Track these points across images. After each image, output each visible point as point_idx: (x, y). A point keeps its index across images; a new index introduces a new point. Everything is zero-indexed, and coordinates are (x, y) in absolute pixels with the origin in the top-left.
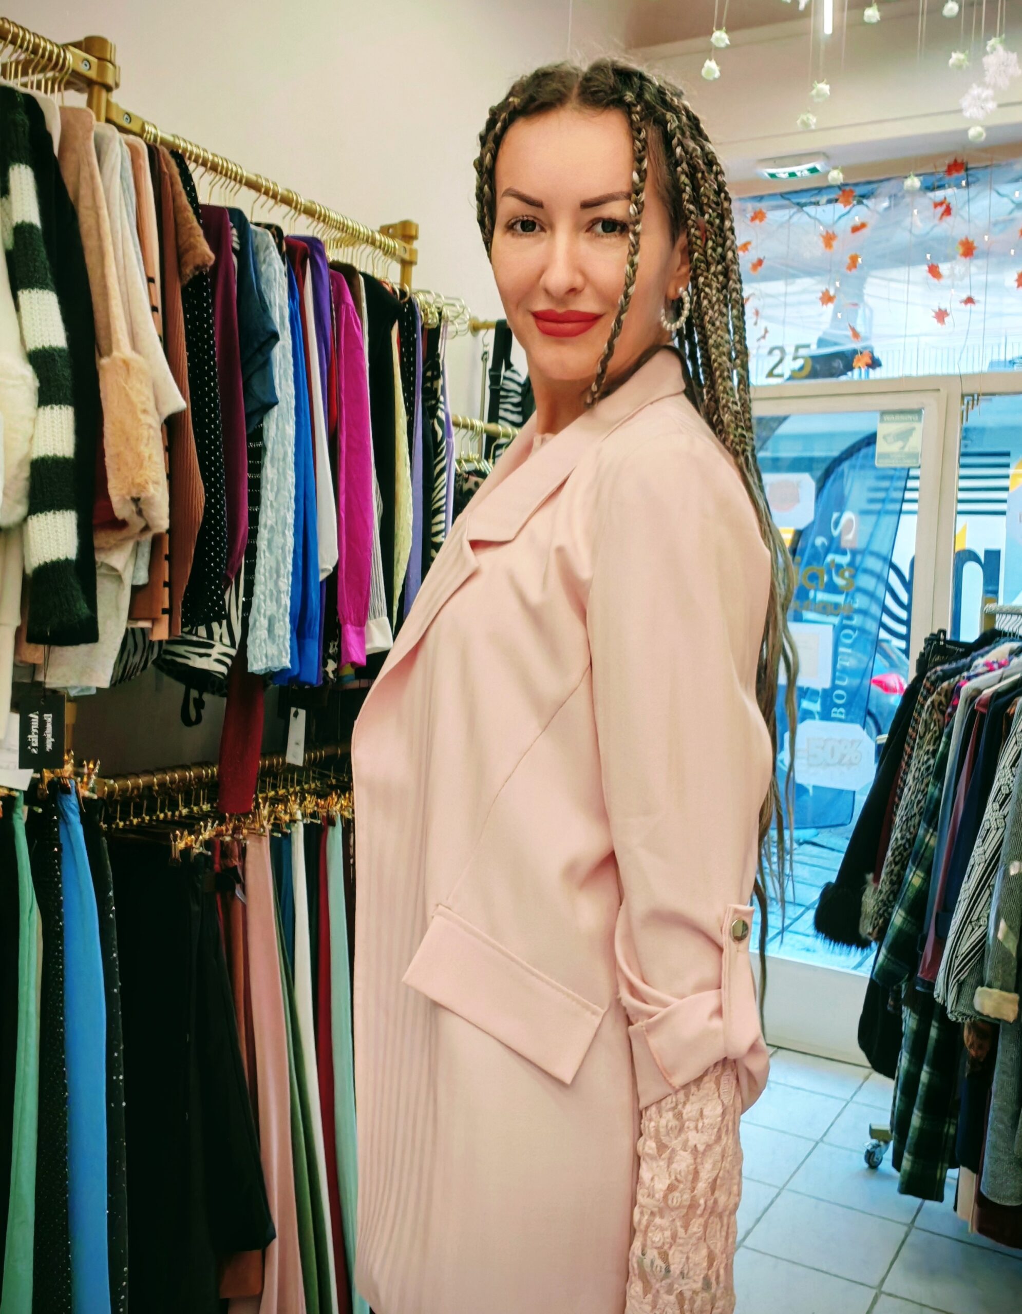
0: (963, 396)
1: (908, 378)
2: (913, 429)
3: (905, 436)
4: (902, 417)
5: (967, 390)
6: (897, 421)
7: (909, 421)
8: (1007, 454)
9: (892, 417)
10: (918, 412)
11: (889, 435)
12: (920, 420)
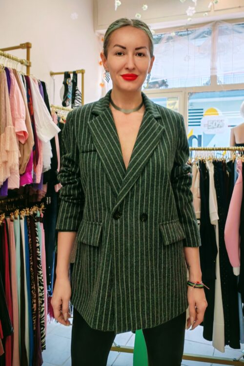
0: (189, 93)
1: (175, 88)
3: (174, 104)
6: (172, 100)
7: (175, 100)
8: (202, 109)
11: (169, 104)
12: (178, 100)
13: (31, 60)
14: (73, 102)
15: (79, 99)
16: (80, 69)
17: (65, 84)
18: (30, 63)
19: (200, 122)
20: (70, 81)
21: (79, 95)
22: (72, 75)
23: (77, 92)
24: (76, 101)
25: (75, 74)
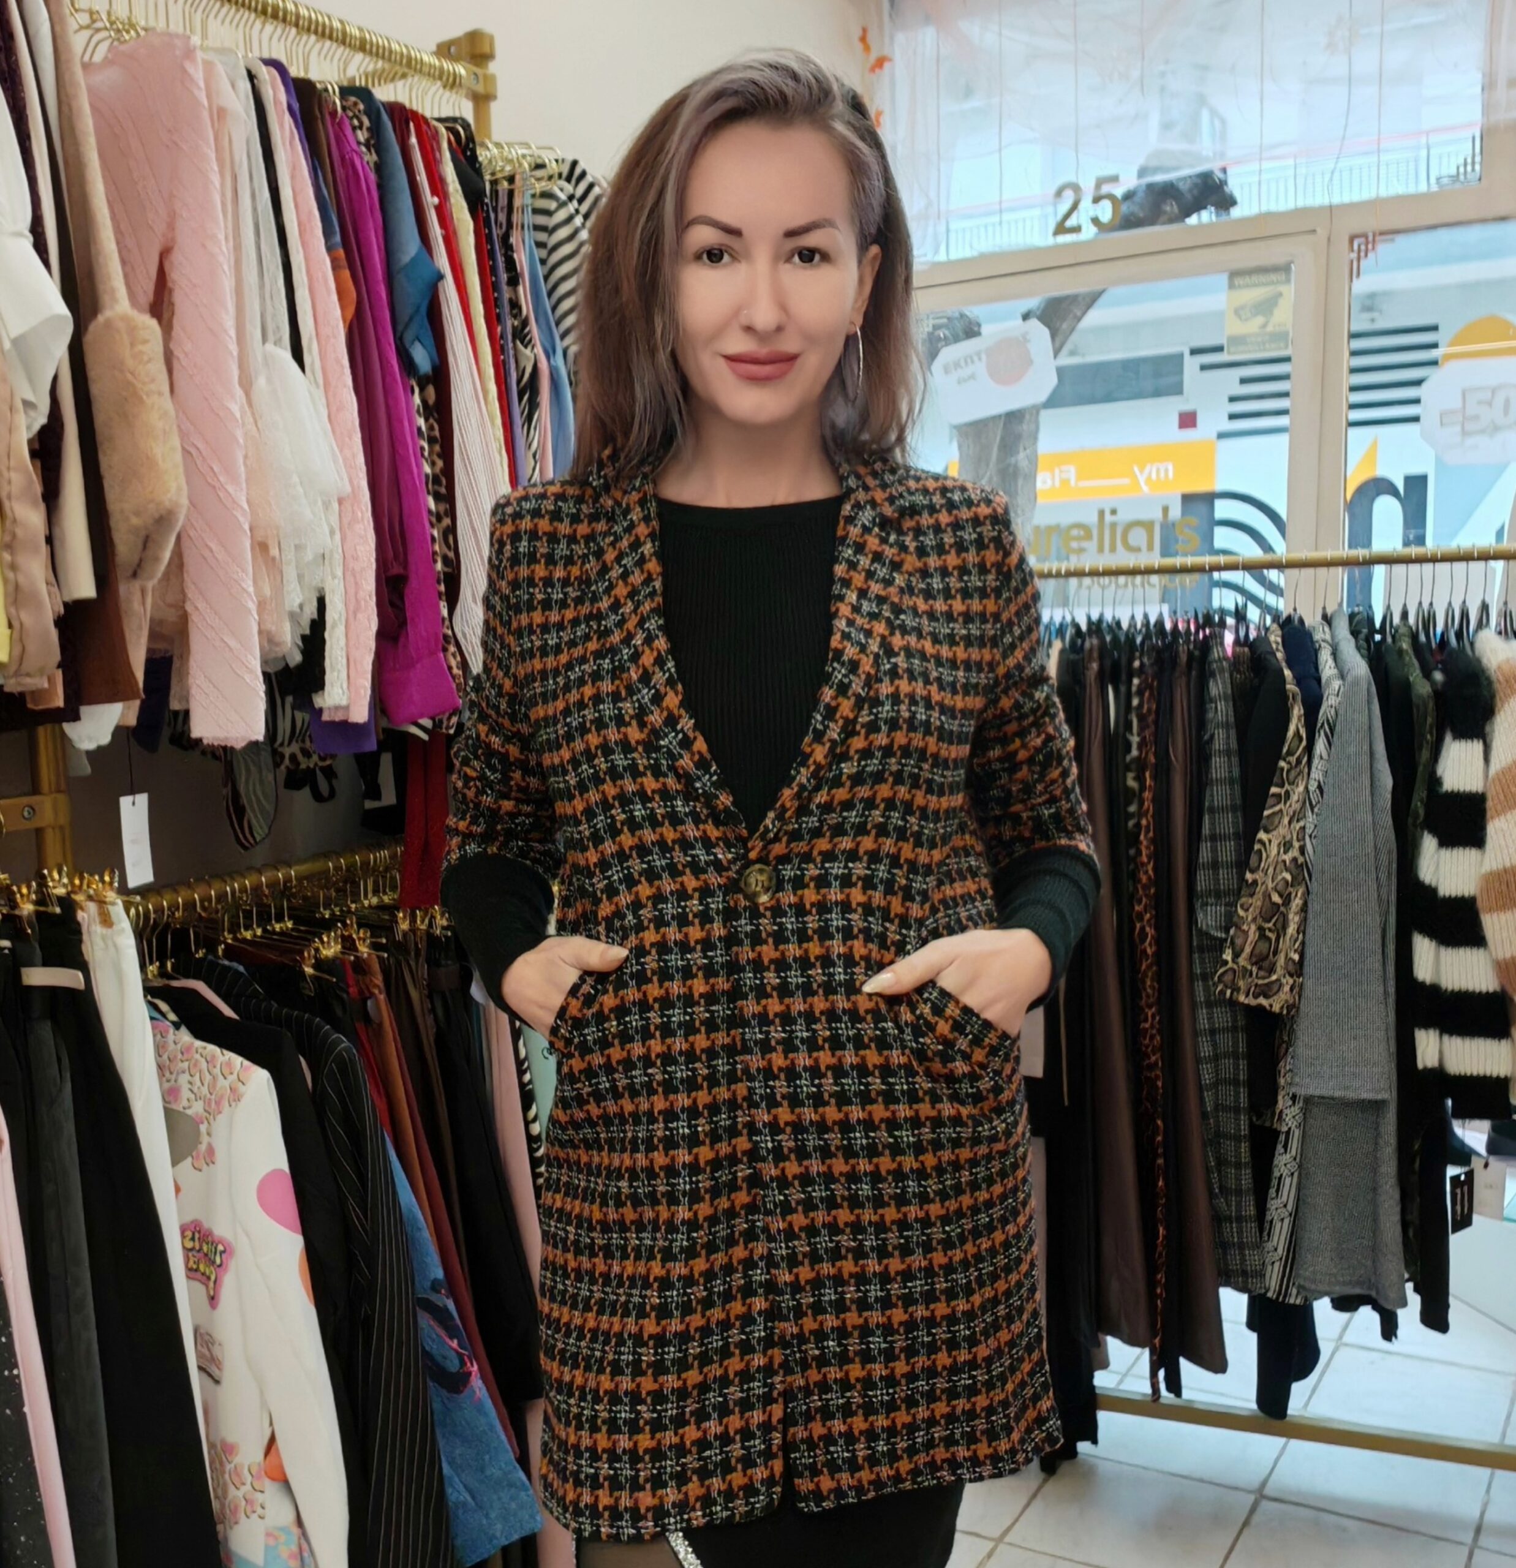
0: (1352, 240)
1: (1274, 216)
2: (1280, 294)
3: (1266, 307)
4: (1262, 278)
5: (1357, 230)
6: (1255, 285)
7: (1272, 283)
8: (1433, 328)
9: (1247, 280)
10: (1285, 269)
11: (1242, 307)
12: (1288, 281)
19: (1417, 401)
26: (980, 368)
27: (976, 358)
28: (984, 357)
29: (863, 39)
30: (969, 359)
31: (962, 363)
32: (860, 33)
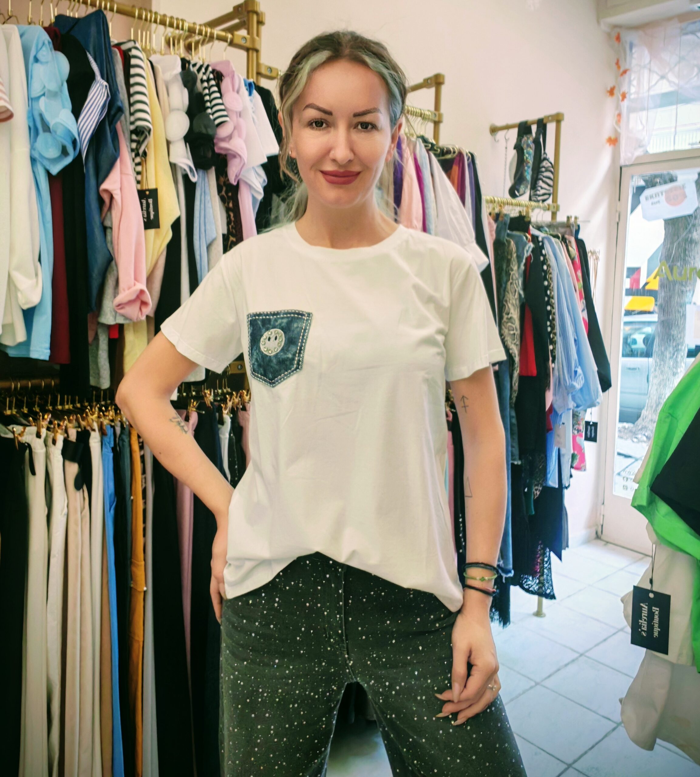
13: (443, 109)
14: (534, 187)
15: (549, 178)
16: (553, 112)
17: (519, 148)
18: (440, 116)
20: (530, 141)
21: (547, 170)
22: (534, 128)
23: (545, 164)
24: (541, 183)
25: (542, 125)
26: (663, 198)
27: (660, 195)
28: (664, 194)
29: (617, 63)
30: (657, 195)
31: (654, 196)
32: (616, 61)
